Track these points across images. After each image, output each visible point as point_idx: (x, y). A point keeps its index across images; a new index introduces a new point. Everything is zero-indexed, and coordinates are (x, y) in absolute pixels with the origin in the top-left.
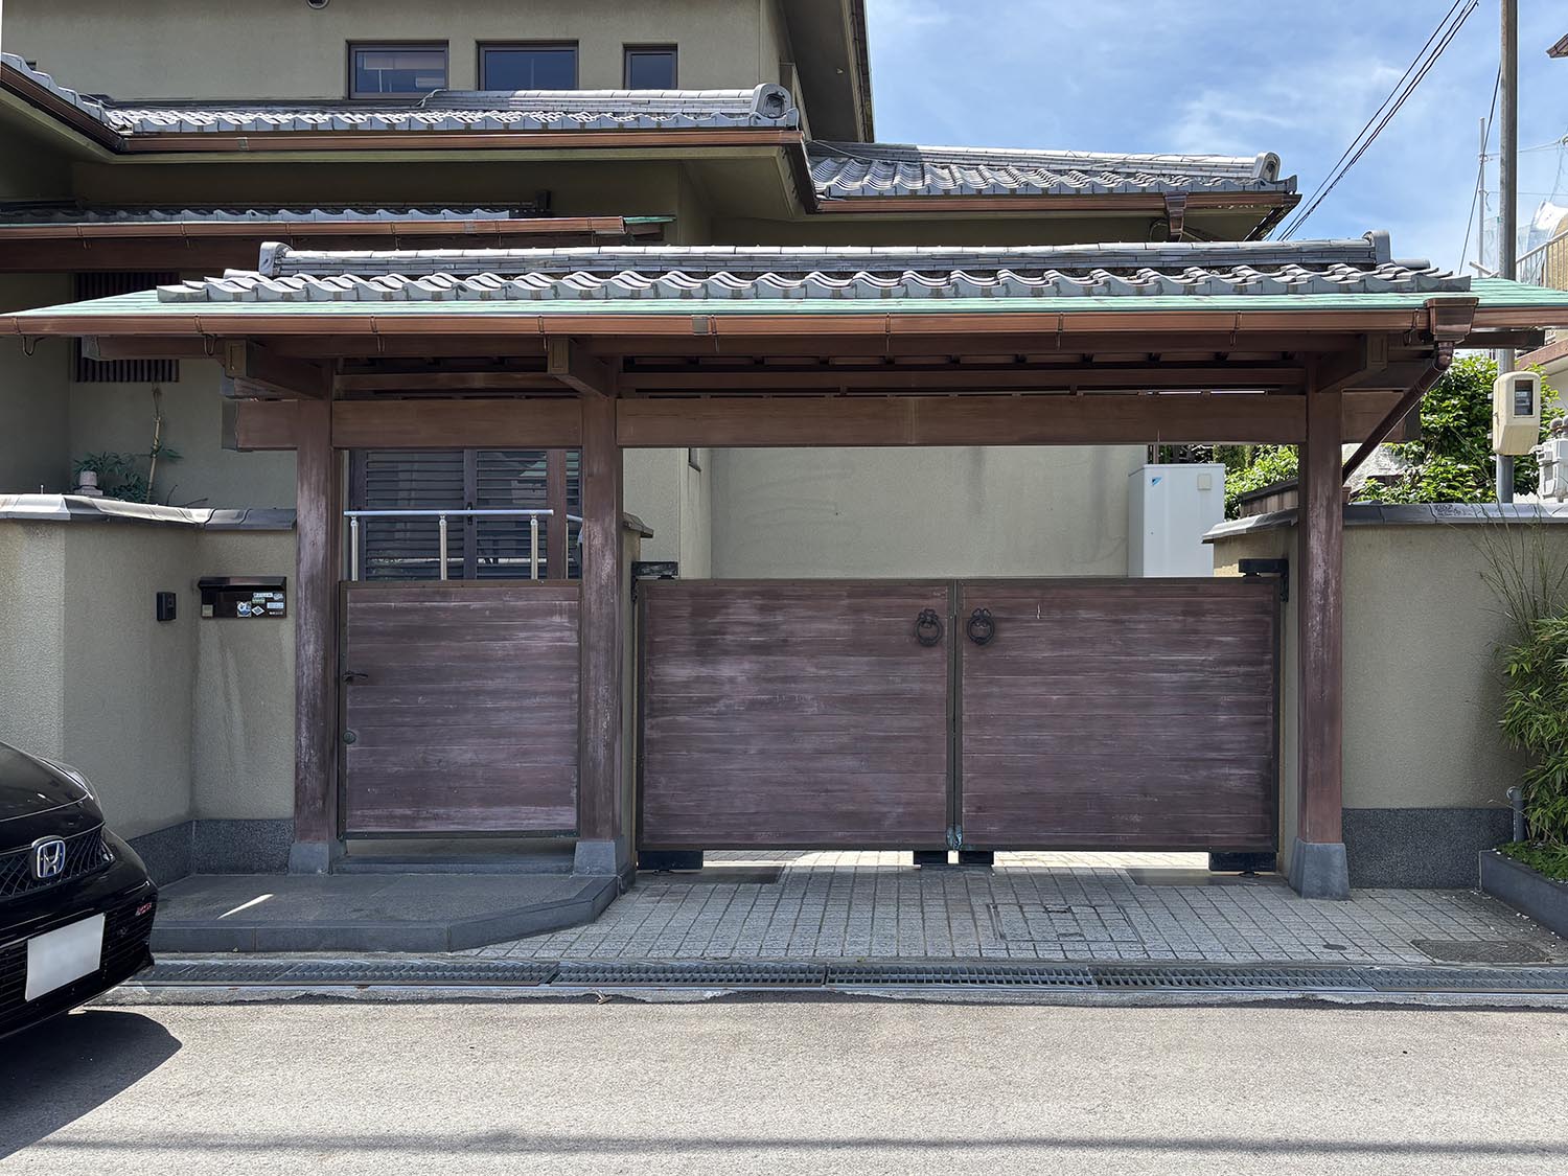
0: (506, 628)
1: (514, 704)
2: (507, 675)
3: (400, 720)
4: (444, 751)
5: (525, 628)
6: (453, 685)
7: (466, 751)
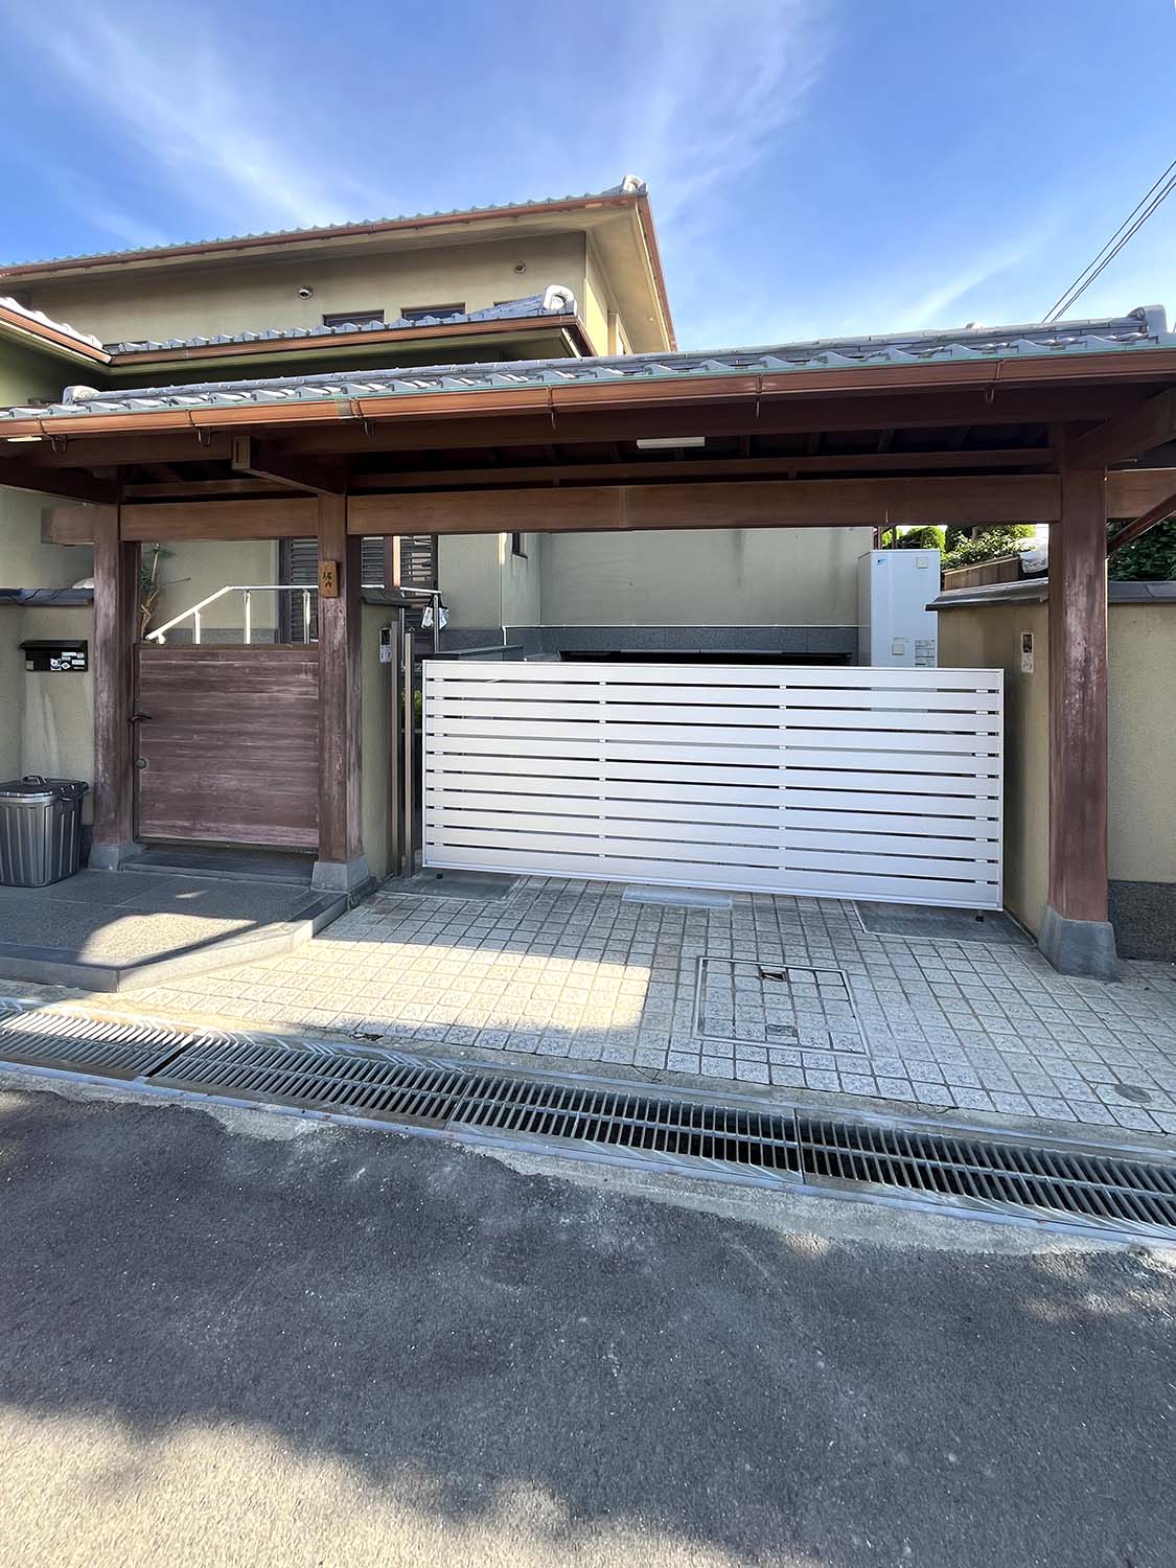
0: (261, 682)
1: (269, 744)
2: (263, 720)
3: (179, 752)
4: (214, 778)
5: (276, 683)
6: (221, 727)
7: (231, 779)
